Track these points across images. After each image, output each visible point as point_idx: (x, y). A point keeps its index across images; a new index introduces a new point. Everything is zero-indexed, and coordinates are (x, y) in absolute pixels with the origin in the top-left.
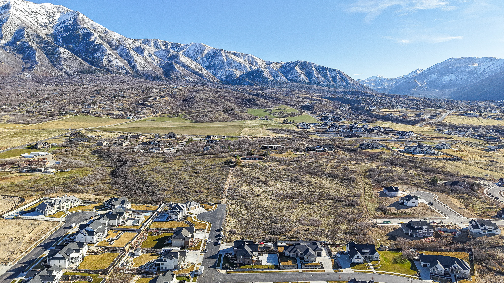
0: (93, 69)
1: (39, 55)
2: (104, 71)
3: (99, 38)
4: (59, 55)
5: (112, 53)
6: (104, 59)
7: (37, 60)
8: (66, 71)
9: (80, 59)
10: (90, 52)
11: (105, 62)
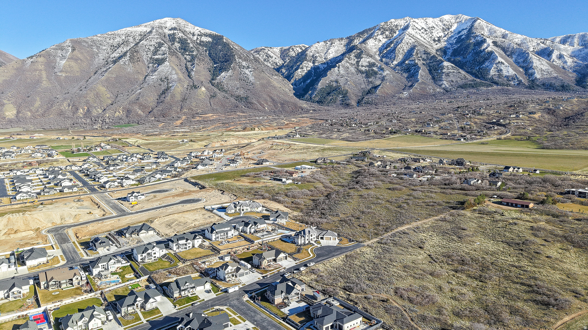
0: (475, 82)
1: (423, 73)
2: (489, 83)
3: (492, 44)
4: (442, 70)
5: (503, 61)
6: (492, 69)
7: (419, 77)
8: (446, 86)
9: (463, 72)
10: (478, 62)
11: (493, 72)
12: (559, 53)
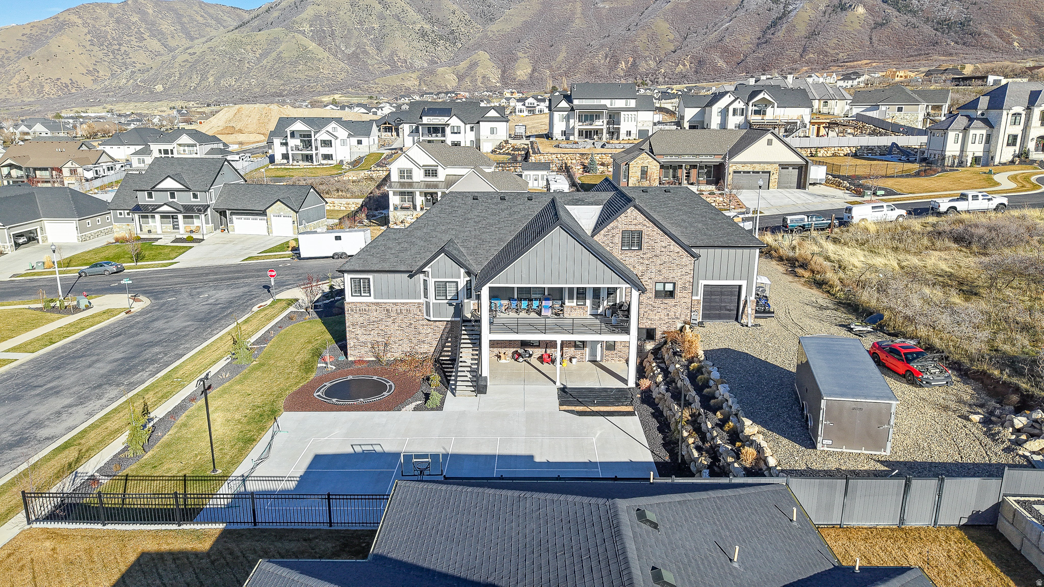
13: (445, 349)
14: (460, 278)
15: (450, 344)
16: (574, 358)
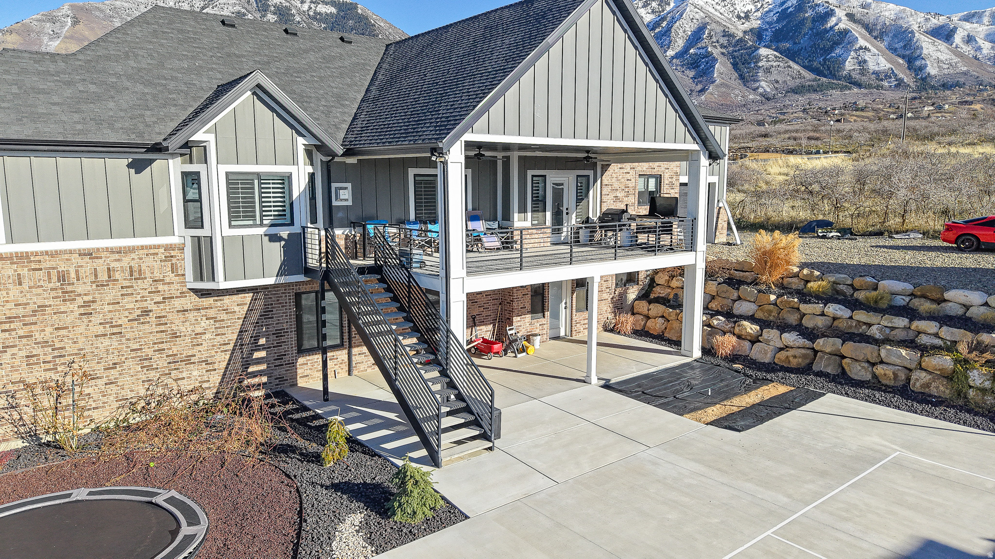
0: (820, 82)
1: (722, 69)
2: (845, 84)
3: (846, 18)
4: (757, 62)
5: (868, 45)
6: (848, 60)
7: (715, 76)
8: (765, 91)
9: (796, 67)
10: (821, 49)
11: (850, 65)
12: (966, 33)
13: (251, 369)
14: (295, 162)
15: (262, 354)
16: (536, 335)
